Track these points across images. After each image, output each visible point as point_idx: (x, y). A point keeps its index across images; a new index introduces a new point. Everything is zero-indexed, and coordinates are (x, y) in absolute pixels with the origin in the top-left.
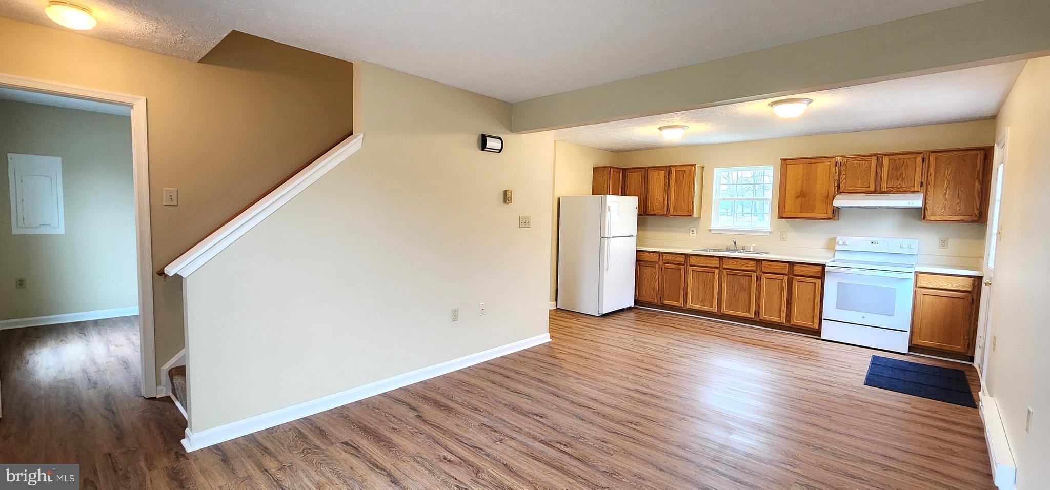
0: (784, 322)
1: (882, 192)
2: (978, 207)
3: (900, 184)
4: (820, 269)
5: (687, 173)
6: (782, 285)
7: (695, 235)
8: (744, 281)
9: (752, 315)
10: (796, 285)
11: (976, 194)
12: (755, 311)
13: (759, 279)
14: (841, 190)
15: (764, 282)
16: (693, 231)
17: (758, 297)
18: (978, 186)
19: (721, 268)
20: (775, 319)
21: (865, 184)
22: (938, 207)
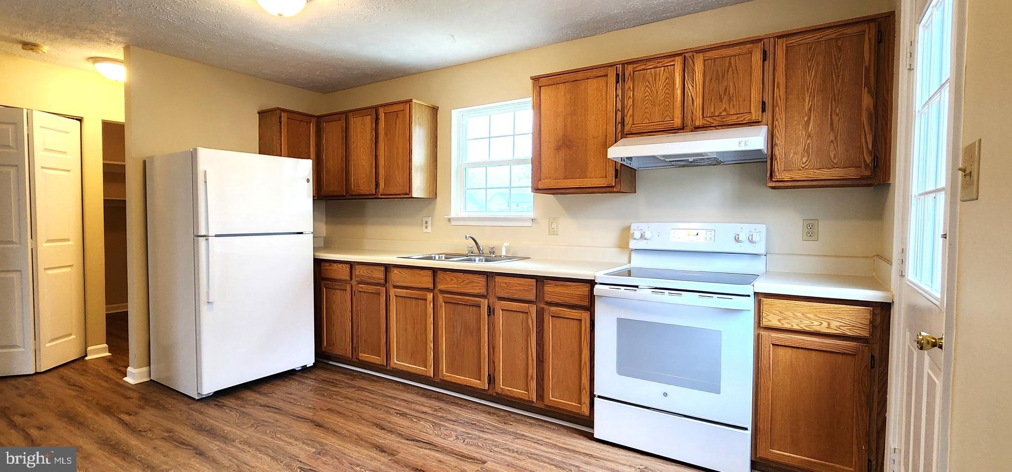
0: (535, 400)
1: (697, 129)
2: (870, 147)
3: (725, 110)
4: (585, 289)
5: (401, 114)
6: (528, 325)
7: (429, 230)
8: (469, 314)
9: (482, 384)
10: (550, 324)
11: (864, 119)
12: (489, 375)
13: (491, 311)
14: (627, 128)
15: (500, 316)
16: (426, 223)
17: (492, 348)
18: (867, 100)
19: (436, 291)
20: (518, 392)
21: (666, 114)
22: (795, 153)
